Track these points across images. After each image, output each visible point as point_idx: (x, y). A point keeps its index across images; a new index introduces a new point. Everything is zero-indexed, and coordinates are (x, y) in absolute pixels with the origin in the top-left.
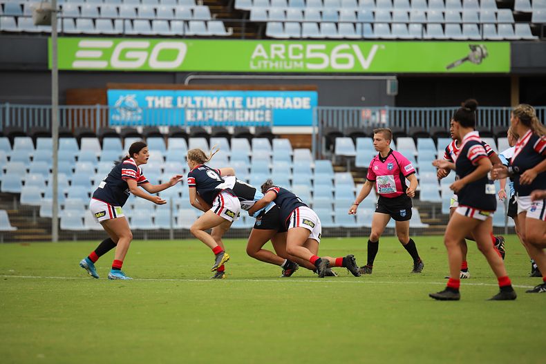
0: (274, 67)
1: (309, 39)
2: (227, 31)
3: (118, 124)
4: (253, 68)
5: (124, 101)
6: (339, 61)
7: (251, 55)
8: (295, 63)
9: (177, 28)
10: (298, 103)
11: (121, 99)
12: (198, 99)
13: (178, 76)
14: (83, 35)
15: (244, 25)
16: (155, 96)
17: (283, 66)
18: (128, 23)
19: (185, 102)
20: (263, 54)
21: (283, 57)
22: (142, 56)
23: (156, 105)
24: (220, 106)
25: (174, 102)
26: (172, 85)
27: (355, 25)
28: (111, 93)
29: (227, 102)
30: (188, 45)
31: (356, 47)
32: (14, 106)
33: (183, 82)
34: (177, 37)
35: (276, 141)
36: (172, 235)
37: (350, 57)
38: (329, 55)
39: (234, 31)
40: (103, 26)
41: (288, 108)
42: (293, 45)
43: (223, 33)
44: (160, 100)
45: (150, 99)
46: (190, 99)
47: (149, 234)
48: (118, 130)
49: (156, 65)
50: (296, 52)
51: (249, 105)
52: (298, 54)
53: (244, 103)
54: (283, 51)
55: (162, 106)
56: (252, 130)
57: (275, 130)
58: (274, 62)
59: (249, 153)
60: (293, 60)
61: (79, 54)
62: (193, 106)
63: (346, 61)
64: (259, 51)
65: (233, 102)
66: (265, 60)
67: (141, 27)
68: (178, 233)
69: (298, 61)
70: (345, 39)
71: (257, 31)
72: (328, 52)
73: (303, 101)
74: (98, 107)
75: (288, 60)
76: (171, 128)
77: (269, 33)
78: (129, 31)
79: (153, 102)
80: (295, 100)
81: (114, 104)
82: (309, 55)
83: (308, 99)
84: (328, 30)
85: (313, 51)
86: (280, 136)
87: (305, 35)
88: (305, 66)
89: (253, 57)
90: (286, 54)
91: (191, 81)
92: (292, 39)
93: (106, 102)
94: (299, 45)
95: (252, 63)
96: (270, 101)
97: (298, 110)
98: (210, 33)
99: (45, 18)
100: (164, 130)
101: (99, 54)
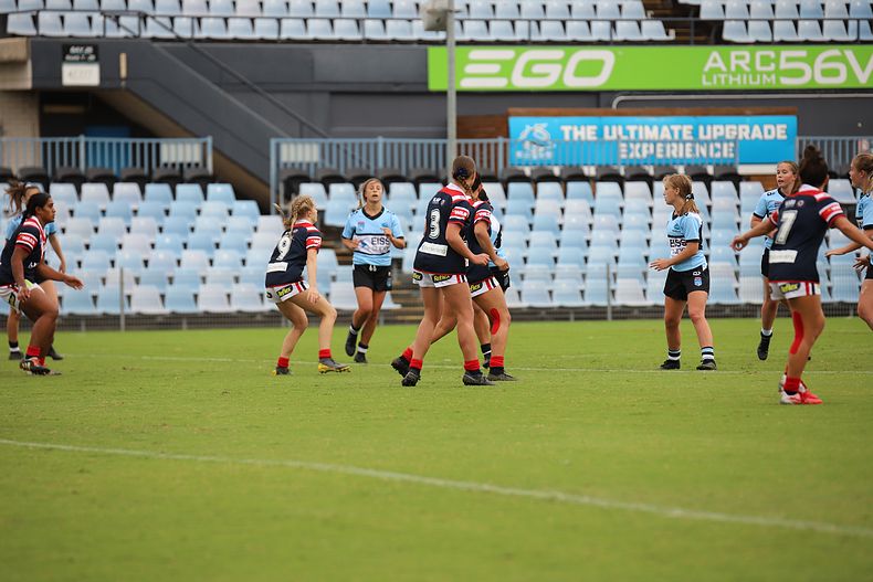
0: (735, 82)
1: (782, 43)
2: (667, 34)
3: (527, 165)
4: (706, 84)
5: (532, 132)
6: (825, 73)
7: (704, 66)
8: (765, 76)
9: (600, 31)
10: (769, 132)
11: (528, 128)
12: (632, 129)
13: (602, 96)
14: (473, 43)
15: (692, 25)
16: (572, 125)
17: (748, 81)
18: (534, 24)
19: (614, 132)
20: (720, 64)
21: (747, 69)
22: (555, 70)
23: (576, 138)
24: (662, 137)
25: (600, 133)
26: (595, 110)
27: (846, 22)
28: (514, 122)
29: (672, 132)
30: (615, 53)
31: (849, 52)
32: (389, 141)
33: (610, 106)
34: (601, 43)
35: (743, 185)
36: (609, 315)
37: (842, 67)
38: (812, 65)
39: (677, 34)
40: (499, 31)
41: (757, 139)
42: (761, 52)
43: (664, 37)
44: (580, 130)
45: (566, 129)
46: (620, 128)
47: (576, 313)
48: (528, 171)
49: (573, 82)
50: (765, 61)
51: (702, 136)
52: (769, 65)
53: (695, 133)
54: (748, 60)
55: (583, 138)
56: (710, 170)
57: (742, 170)
58: (734, 75)
59: (708, 202)
60: (761, 73)
61: (469, 69)
62: (625, 138)
63: (835, 73)
64: (715, 61)
65: (680, 132)
66: (723, 73)
67: (550, 30)
68: (617, 312)
69: (769, 74)
70: (833, 43)
71: (710, 33)
72: (811, 61)
73: (777, 129)
74: (501, 140)
75: (755, 73)
76: (599, 167)
77: (726, 36)
78: (535, 38)
79: (571, 132)
80: (766, 128)
81: (519, 136)
82: (783, 65)
83: (784, 126)
84: (808, 30)
85: (788, 60)
86: (748, 178)
87: (777, 38)
88: (778, 80)
89: (706, 69)
90: (752, 64)
91: (621, 103)
92: (758, 43)
93: (507, 135)
94: (770, 52)
95: (704, 77)
96: (731, 130)
97: (770, 141)
98: (645, 37)
99: (438, 21)
100: (590, 171)
101: (496, 68)
